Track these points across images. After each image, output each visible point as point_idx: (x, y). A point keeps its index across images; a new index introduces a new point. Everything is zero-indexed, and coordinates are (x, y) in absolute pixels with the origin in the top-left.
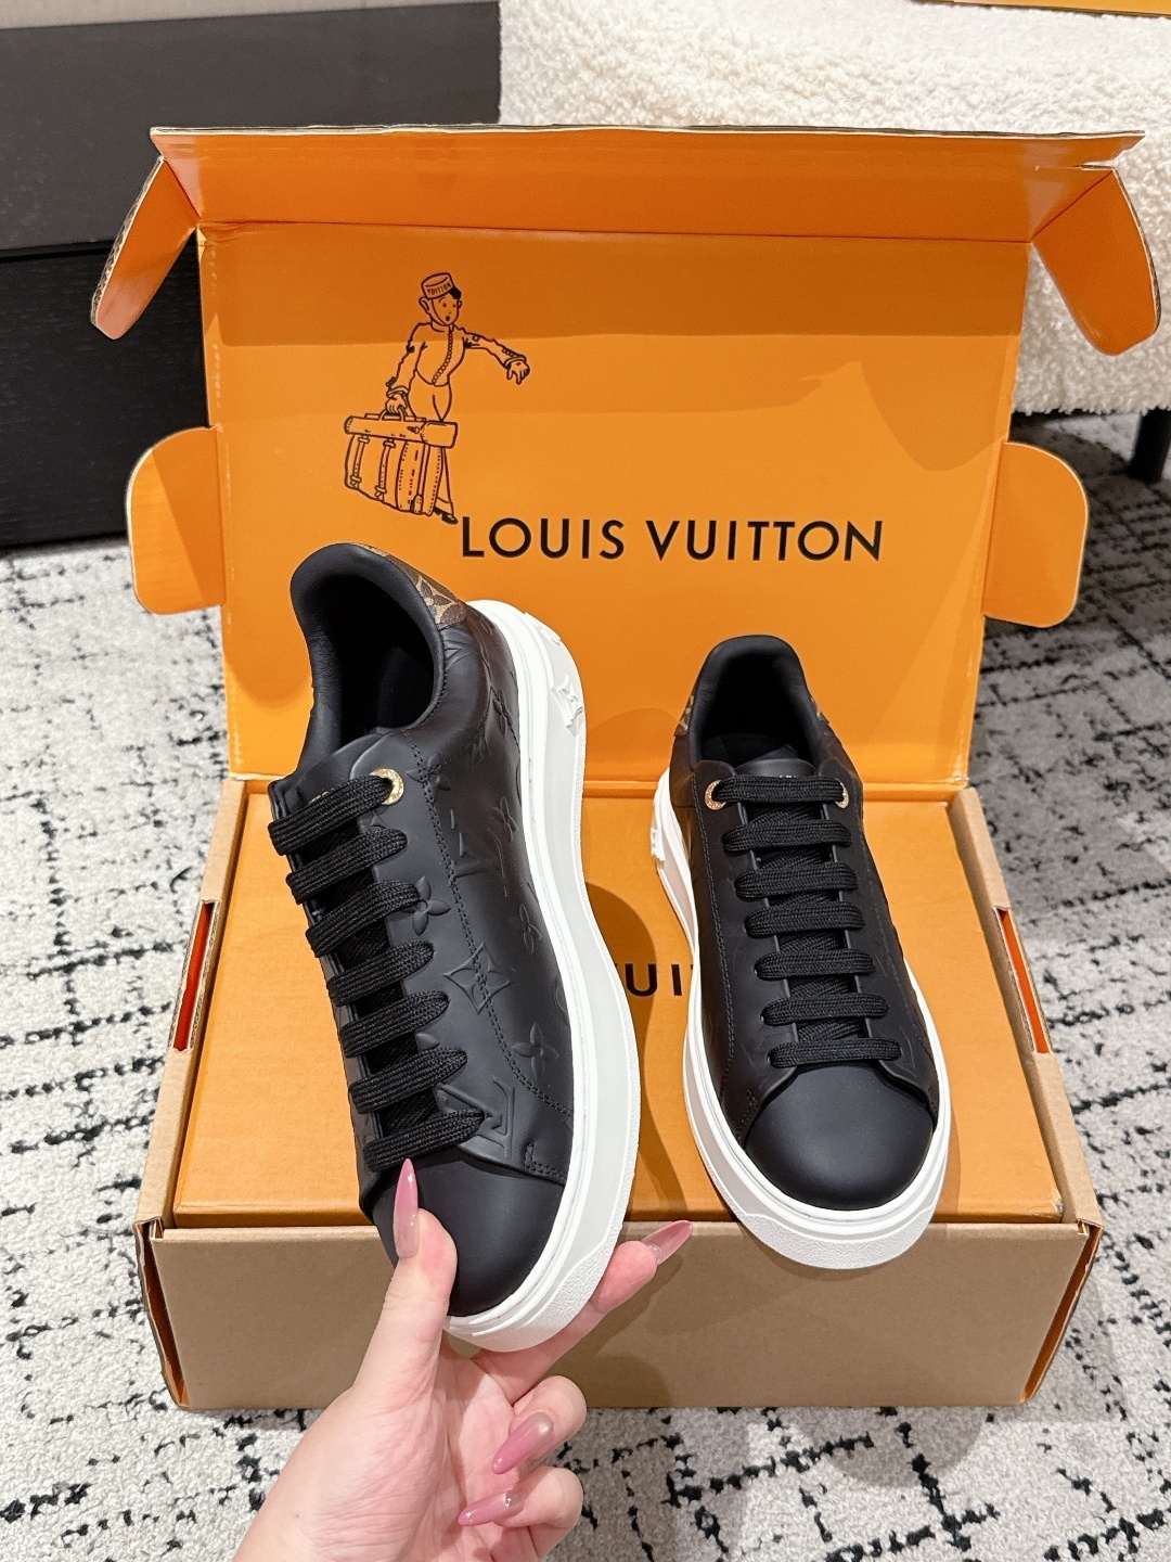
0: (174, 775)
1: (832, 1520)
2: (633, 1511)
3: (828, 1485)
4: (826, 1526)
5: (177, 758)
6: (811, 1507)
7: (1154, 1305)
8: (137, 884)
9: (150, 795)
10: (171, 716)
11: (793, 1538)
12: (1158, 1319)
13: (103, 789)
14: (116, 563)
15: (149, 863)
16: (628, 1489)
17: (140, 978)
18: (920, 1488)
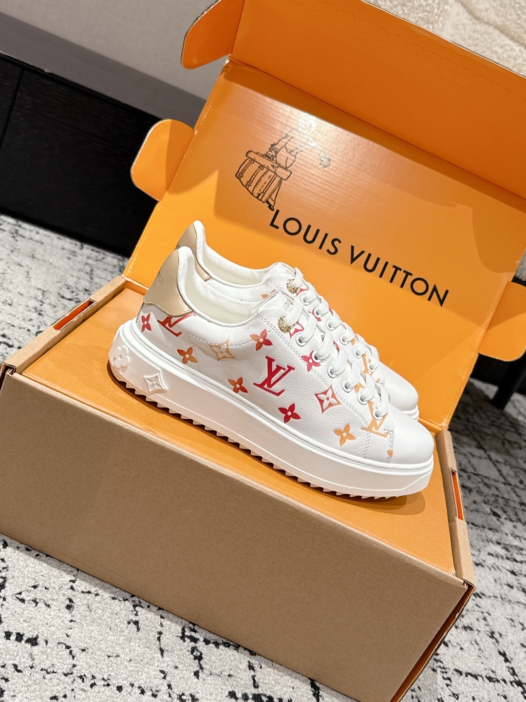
0: (55, 304)
1: (261, 680)
2: (160, 633)
3: (263, 666)
4: (257, 681)
5: (59, 301)
6: (251, 671)
7: (444, 668)
8: (21, 327)
9: (41, 305)
10: (63, 289)
11: (239, 680)
12: (445, 674)
13: (21, 294)
14: (62, 241)
15: (30, 323)
16: (161, 624)
17: (7, 353)
18: (310, 687)
